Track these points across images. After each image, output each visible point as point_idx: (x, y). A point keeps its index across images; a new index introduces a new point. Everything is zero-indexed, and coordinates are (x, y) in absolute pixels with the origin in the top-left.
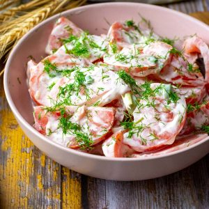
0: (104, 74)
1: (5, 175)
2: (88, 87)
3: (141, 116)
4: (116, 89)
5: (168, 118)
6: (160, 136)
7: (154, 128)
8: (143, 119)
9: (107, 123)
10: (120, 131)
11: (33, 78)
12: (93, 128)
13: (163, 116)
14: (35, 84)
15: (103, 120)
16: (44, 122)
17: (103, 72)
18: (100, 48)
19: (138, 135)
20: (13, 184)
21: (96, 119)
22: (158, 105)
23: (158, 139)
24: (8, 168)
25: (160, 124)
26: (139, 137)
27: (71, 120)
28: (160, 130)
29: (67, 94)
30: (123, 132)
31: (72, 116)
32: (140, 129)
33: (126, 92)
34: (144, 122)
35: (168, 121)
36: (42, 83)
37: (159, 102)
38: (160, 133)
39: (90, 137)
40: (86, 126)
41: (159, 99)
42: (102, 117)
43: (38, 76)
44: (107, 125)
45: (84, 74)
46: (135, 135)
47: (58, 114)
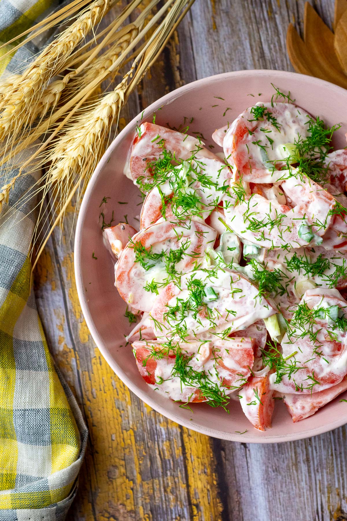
0: (235, 286)
3: (294, 348)
4: (255, 313)
5: (334, 350)
6: (322, 379)
7: (311, 366)
8: (296, 353)
9: (244, 367)
10: (264, 375)
12: (225, 374)
13: (327, 349)
14: (125, 283)
15: (239, 363)
16: (151, 365)
17: (232, 282)
18: (216, 185)
19: (290, 377)
21: (228, 362)
22: (319, 331)
23: (317, 383)
25: (322, 362)
26: (291, 381)
27: (191, 363)
28: (322, 370)
29: (179, 315)
30: (267, 376)
31: (191, 358)
32: (293, 369)
34: (298, 357)
35: (334, 355)
36: (135, 278)
37: (320, 328)
38: (321, 376)
39: (222, 389)
40: (213, 372)
41: (319, 323)
42: (237, 358)
43: (128, 271)
44: (245, 370)
46: (286, 377)
47: (173, 357)
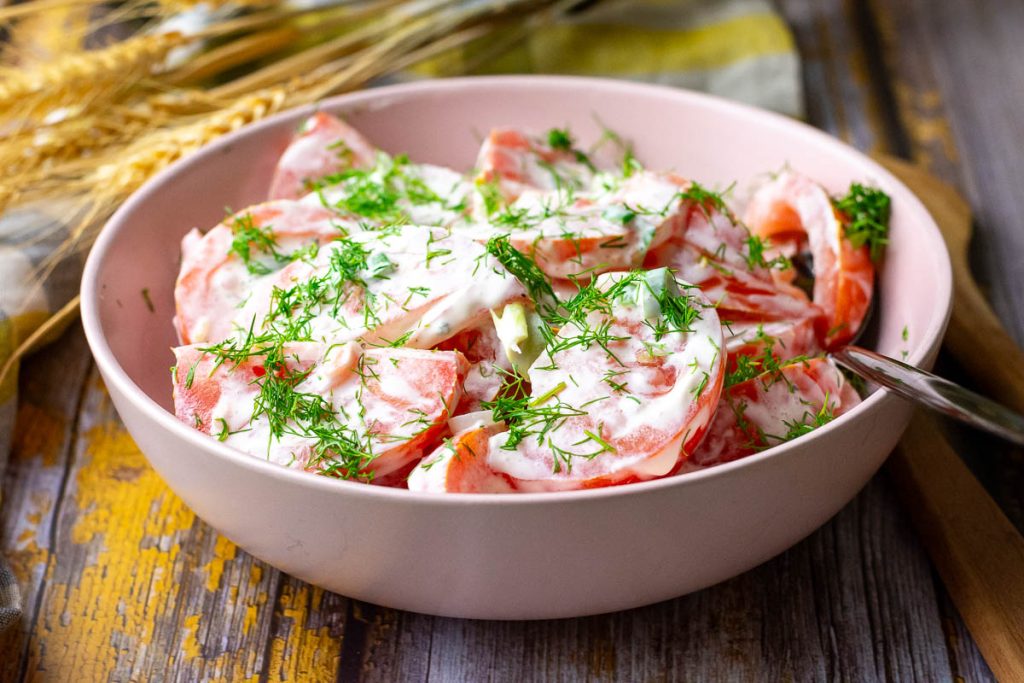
0: (434, 247)
1: (68, 613)
2: (374, 288)
3: (557, 377)
4: (470, 290)
5: (655, 383)
6: (621, 442)
7: (598, 414)
8: (563, 387)
9: (428, 395)
10: (476, 426)
11: (188, 277)
12: (381, 413)
13: (639, 379)
14: (196, 295)
15: (419, 386)
16: (208, 397)
17: (432, 241)
18: (444, 202)
19: (542, 439)
20: (95, 641)
21: (393, 383)
22: (622, 342)
23: (611, 450)
24: (84, 593)
25: (625, 403)
26: (545, 448)
27: (303, 388)
28: (622, 420)
29: (300, 313)
30: (488, 432)
31: (306, 376)
32: (552, 419)
33: (509, 301)
34: (564, 397)
35: (655, 395)
36: (222, 293)
37: (624, 333)
38: (621, 433)
39: (364, 442)
40: (354, 409)
41: (624, 324)
42: (414, 377)
43: (208, 269)
44: (430, 402)
45: (365, 248)
46: (532, 442)
47: (259, 371)
